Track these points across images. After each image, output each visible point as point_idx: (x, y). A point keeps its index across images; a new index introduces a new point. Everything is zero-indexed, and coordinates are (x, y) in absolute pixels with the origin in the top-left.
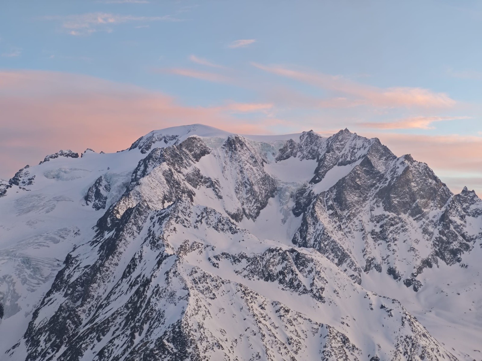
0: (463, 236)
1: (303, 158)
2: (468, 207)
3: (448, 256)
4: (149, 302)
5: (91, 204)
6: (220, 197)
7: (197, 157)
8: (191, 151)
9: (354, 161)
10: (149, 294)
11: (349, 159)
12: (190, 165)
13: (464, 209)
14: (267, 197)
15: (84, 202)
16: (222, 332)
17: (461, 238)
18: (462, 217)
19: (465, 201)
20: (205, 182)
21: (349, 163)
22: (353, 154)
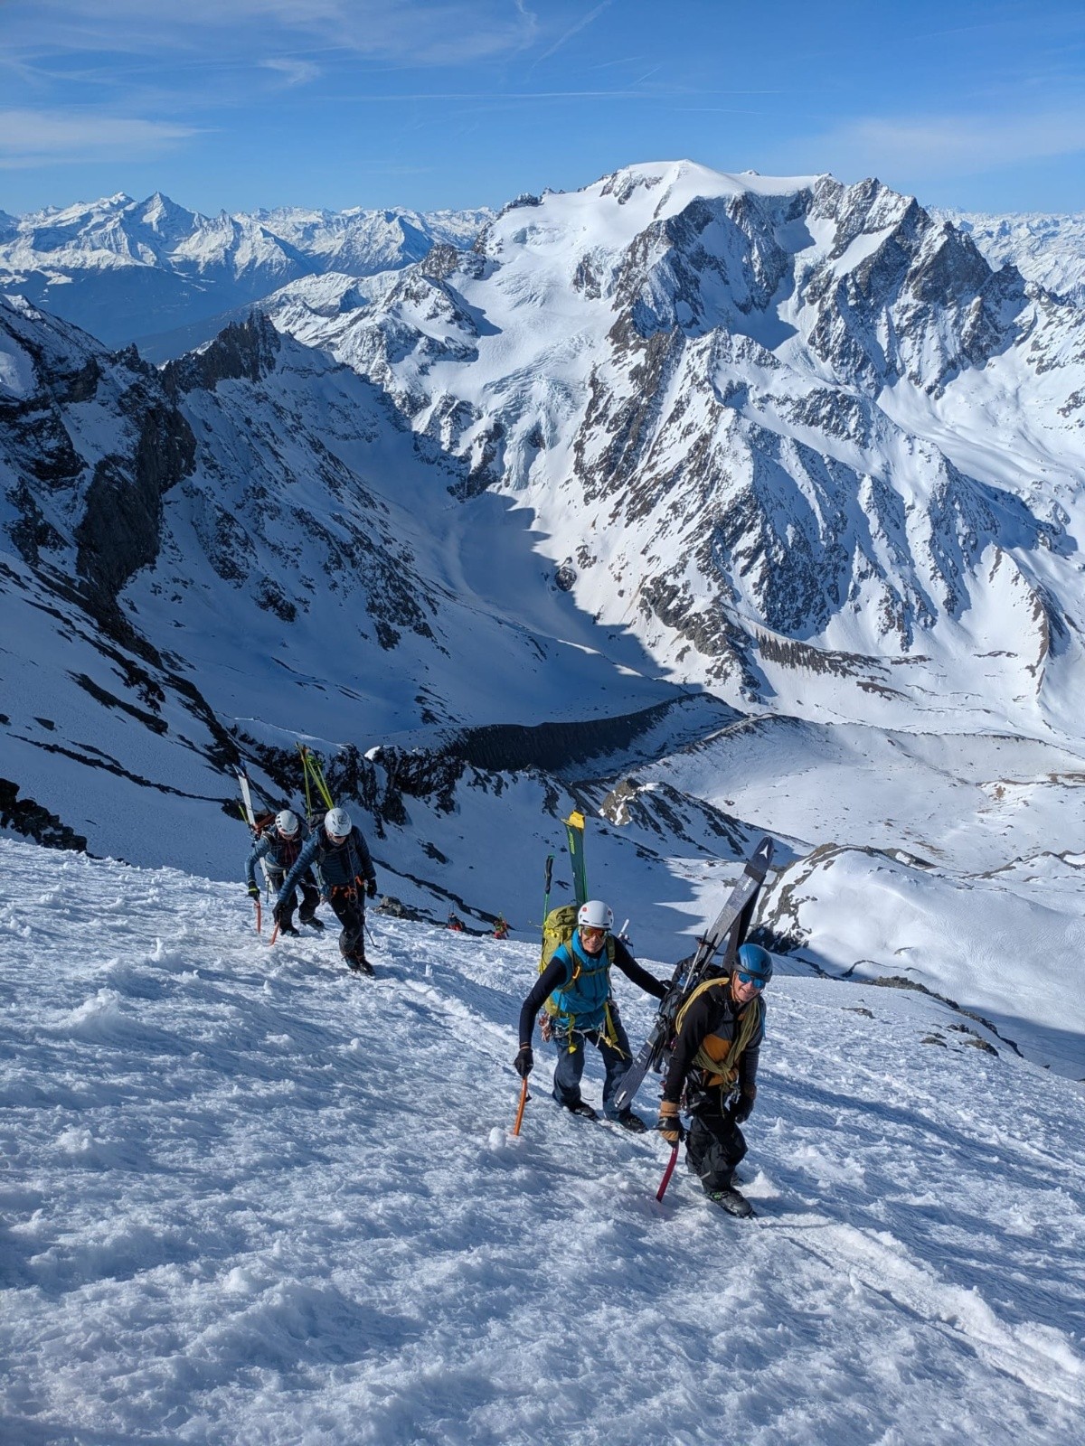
0: (996, 328)
1: (818, 216)
2: (1006, 288)
3: (975, 354)
4: (713, 460)
5: (583, 292)
6: (727, 283)
7: (700, 228)
8: (693, 220)
9: (883, 228)
10: (711, 450)
11: (876, 225)
12: (693, 240)
13: (1002, 292)
14: (778, 278)
15: (574, 287)
16: (782, 490)
17: (992, 330)
18: (998, 302)
19: (1004, 281)
20: (710, 262)
21: (877, 230)
22: (883, 217)
